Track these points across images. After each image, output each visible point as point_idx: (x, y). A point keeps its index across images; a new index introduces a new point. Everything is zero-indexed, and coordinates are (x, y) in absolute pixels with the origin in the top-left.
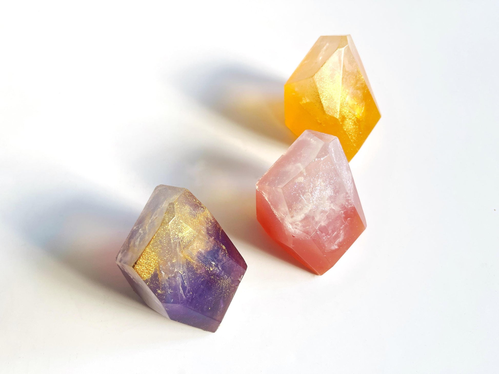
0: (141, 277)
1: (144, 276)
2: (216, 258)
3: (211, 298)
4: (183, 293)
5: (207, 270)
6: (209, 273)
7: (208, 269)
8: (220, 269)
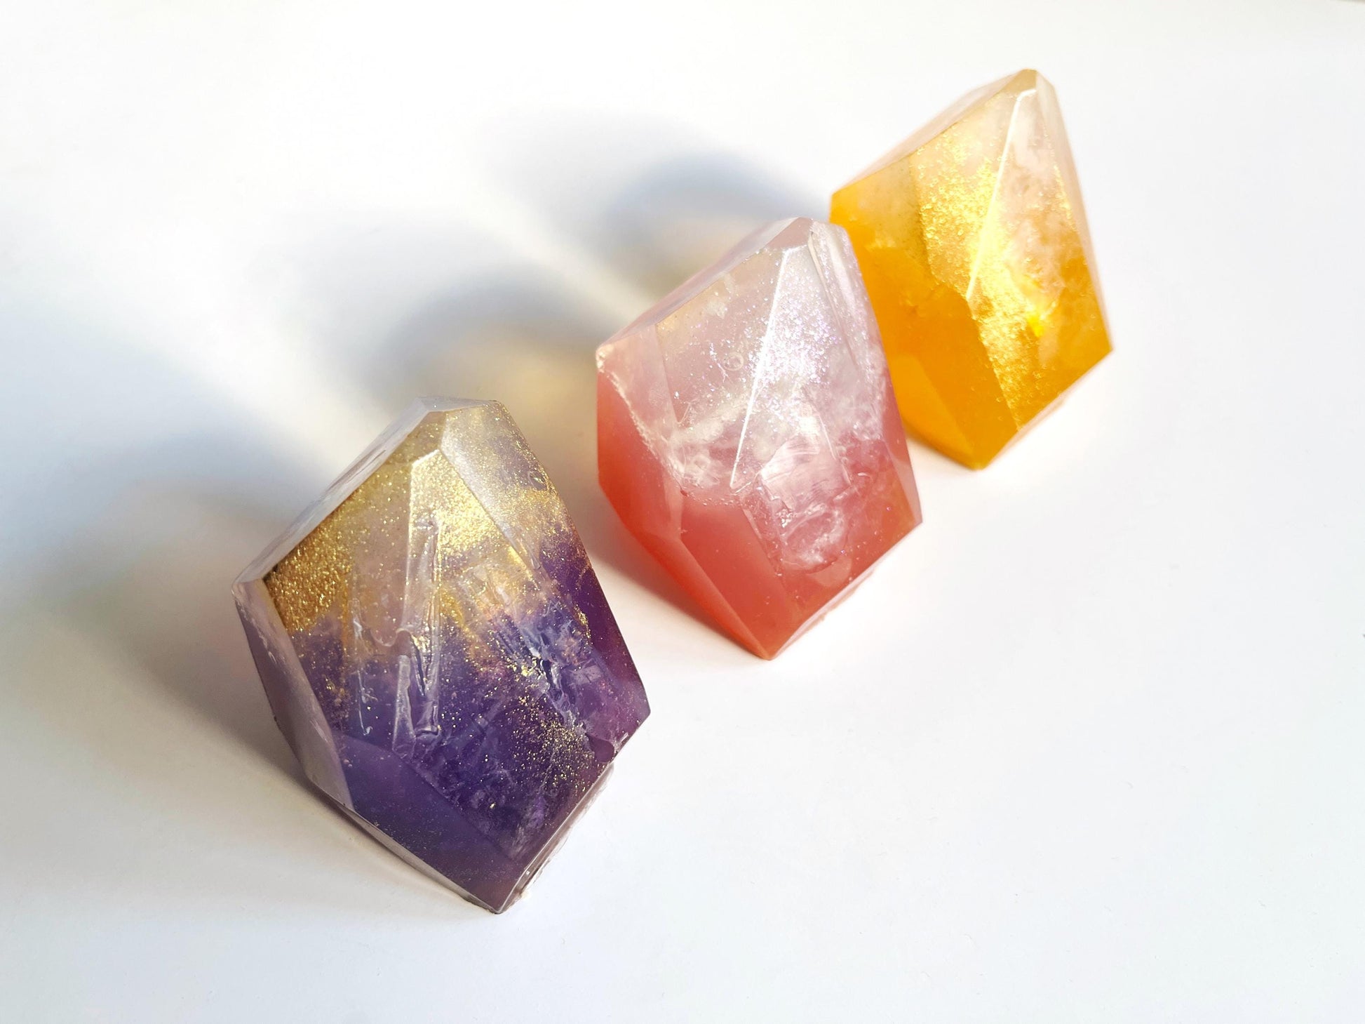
0: (283, 618)
1: (294, 618)
2: (546, 641)
3: (506, 771)
4: (410, 715)
5: (511, 669)
6: (513, 682)
7: (515, 669)
8: (555, 681)
